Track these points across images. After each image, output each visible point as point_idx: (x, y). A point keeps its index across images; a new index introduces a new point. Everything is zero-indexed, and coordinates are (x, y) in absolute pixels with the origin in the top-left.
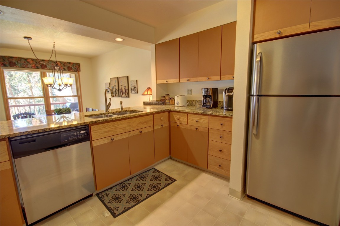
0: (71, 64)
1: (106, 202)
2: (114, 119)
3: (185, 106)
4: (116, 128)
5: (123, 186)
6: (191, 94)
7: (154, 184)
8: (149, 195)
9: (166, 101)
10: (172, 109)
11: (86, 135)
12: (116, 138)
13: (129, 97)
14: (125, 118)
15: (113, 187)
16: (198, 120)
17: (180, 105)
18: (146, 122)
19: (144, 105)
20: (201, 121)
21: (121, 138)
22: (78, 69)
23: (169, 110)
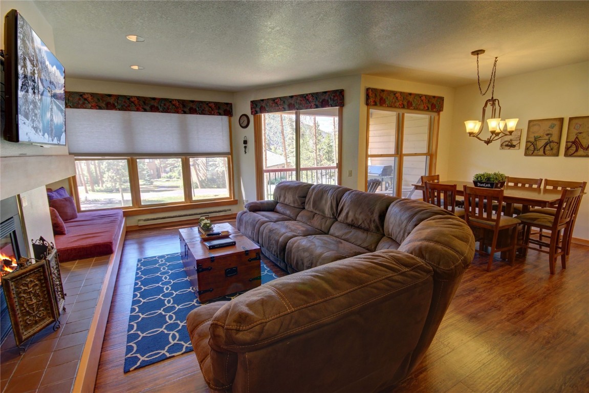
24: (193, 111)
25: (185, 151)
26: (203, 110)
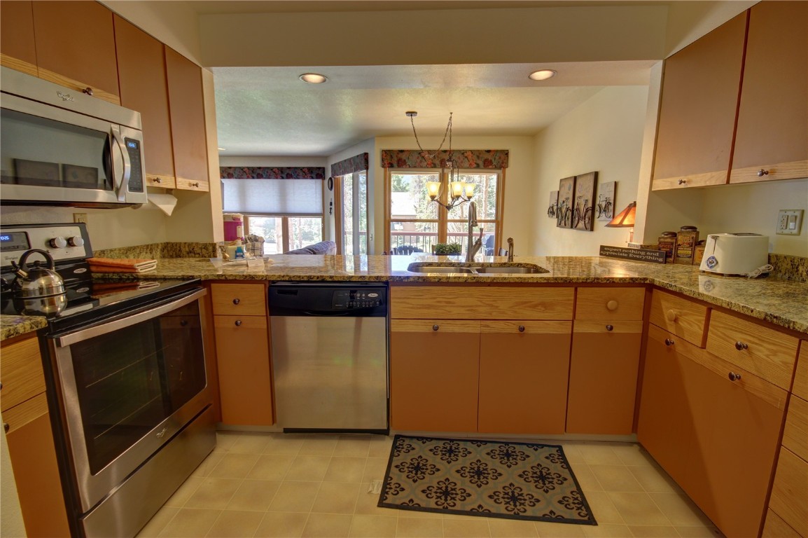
0: (491, 154)
1: (396, 461)
2: (444, 280)
3: (745, 277)
4: (450, 302)
5: (450, 449)
6: (795, 231)
7: (521, 490)
8: (481, 510)
9: (679, 252)
10: (659, 280)
11: (378, 303)
12: (446, 328)
13: (592, 229)
14: (474, 281)
15: (431, 439)
16: (749, 344)
17: (718, 270)
18: (545, 306)
19: (601, 254)
20: (762, 351)
21: (461, 331)
22: (503, 163)
23: (648, 282)
24: (289, 176)
25: (283, 211)
26: (298, 175)
